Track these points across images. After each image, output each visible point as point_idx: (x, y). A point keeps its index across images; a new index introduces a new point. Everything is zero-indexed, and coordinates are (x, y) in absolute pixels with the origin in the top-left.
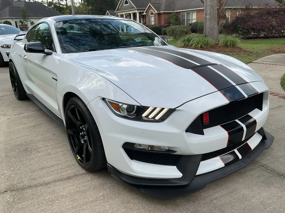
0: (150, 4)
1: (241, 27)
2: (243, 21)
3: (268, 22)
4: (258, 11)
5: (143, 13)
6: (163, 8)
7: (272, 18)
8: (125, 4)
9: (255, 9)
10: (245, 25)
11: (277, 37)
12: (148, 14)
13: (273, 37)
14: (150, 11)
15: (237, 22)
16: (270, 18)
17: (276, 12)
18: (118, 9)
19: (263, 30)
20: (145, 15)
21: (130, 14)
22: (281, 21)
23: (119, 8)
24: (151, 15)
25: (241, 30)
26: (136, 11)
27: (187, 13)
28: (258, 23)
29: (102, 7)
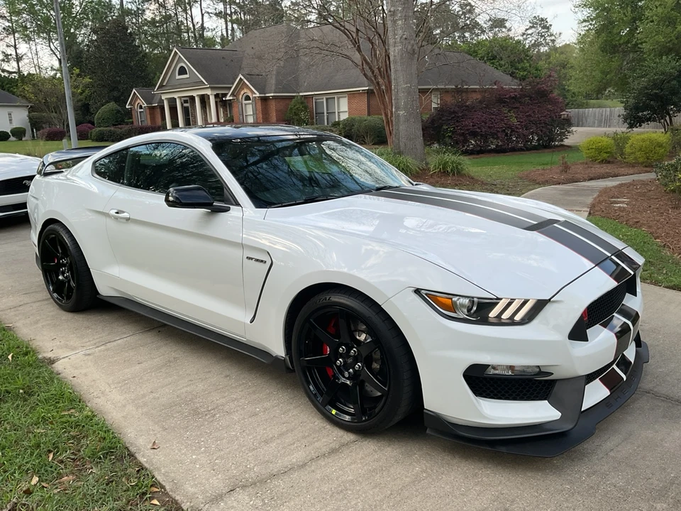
0: (240, 76)
1: (450, 131)
2: (453, 117)
3: (502, 120)
4: (479, 96)
5: (225, 95)
6: (273, 88)
7: (509, 111)
8: (179, 74)
9: (474, 91)
10: (457, 127)
11: (521, 150)
12: (238, 99)
13: (514, 150)
14: (242, 93)
15: (440, 119)
16: (505, 110)
17: (514, 98)
18: (161, 86)
19: (494, 135)
20: (230, 100)
21: (192, 98)
22: (527, 116)
23: (164, 84)
24: (245, 102)
25: (450, 137)
26: (208, 92)
27: (327, 99)
28: (483, 122)
29: (118, 79)
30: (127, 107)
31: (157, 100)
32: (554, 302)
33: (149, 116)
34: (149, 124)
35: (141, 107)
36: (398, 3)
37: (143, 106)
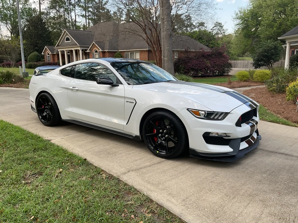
0: (94, 42)
1: (183, 68)
2: (184, 62)
3: (204, 64)
4: (195, 54)
5: (86, 50)
6: (108, 48)
7: (207, 60)
8: (66, 41)
9: (193, 52)
10: (186, 66)
11: (211, 76)
12: (92, 52)
13: (208, 76)
14: (94, 49)
15: (179, 63)
16: (205, 60)
17: (209, 55)
18: (58, 45)
19: (201, 70)
20: (89, 52)
21: (72, 51)
22: (214, 63)
23: (60, 45)
24: (95, 53)
25: (183, 70)
26: (79, 49)
27: (131, 53)
28: (196, 64)
29: (38, 42)
30: (42, 54)
31: (56, 52)
32: (231, 113)
33: (52, 58)
34: (52, 61)
35: (48, 54)
36: (165, 15)
37: (50, 54)
